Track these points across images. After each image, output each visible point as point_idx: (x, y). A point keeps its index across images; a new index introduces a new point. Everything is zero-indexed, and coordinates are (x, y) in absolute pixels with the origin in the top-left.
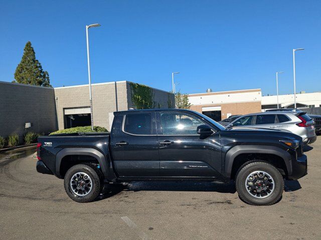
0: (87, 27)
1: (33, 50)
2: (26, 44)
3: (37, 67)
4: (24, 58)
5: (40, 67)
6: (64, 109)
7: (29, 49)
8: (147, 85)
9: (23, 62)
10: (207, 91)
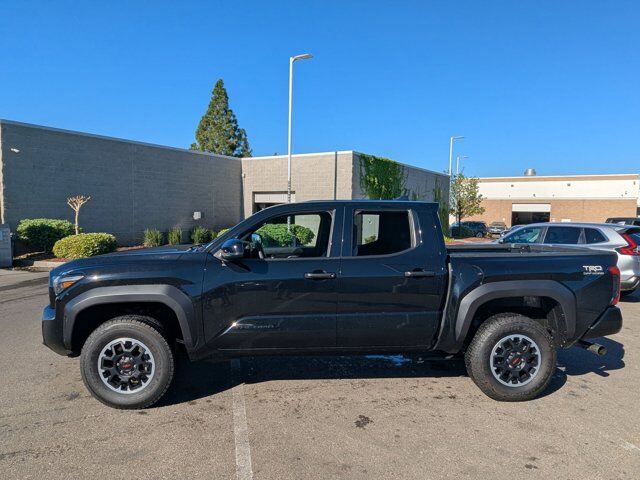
0: (292, 59)
1: (225, 94)
2: (215, 84)
3: (230, 122)
4: (212, 106)
5: (235, 121)
6: (254, 193)
7: (220, 92)
8: (392, 159)
9: (210, 113)
10: (526, 173)
